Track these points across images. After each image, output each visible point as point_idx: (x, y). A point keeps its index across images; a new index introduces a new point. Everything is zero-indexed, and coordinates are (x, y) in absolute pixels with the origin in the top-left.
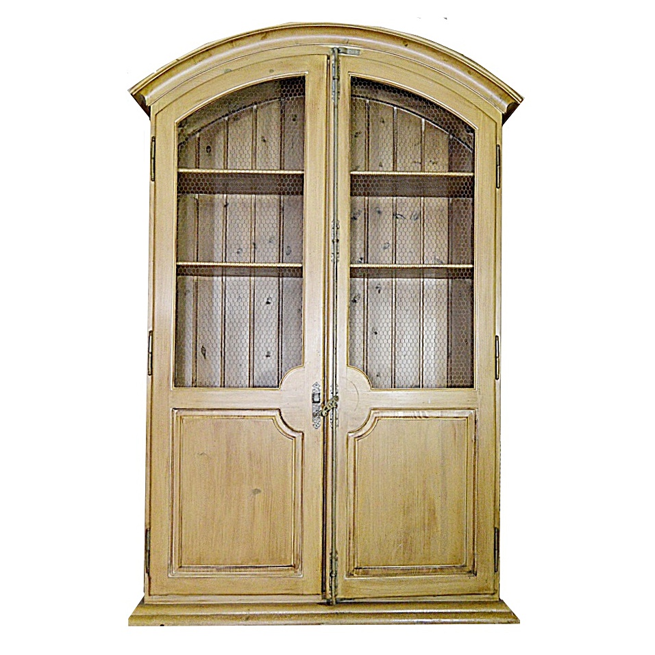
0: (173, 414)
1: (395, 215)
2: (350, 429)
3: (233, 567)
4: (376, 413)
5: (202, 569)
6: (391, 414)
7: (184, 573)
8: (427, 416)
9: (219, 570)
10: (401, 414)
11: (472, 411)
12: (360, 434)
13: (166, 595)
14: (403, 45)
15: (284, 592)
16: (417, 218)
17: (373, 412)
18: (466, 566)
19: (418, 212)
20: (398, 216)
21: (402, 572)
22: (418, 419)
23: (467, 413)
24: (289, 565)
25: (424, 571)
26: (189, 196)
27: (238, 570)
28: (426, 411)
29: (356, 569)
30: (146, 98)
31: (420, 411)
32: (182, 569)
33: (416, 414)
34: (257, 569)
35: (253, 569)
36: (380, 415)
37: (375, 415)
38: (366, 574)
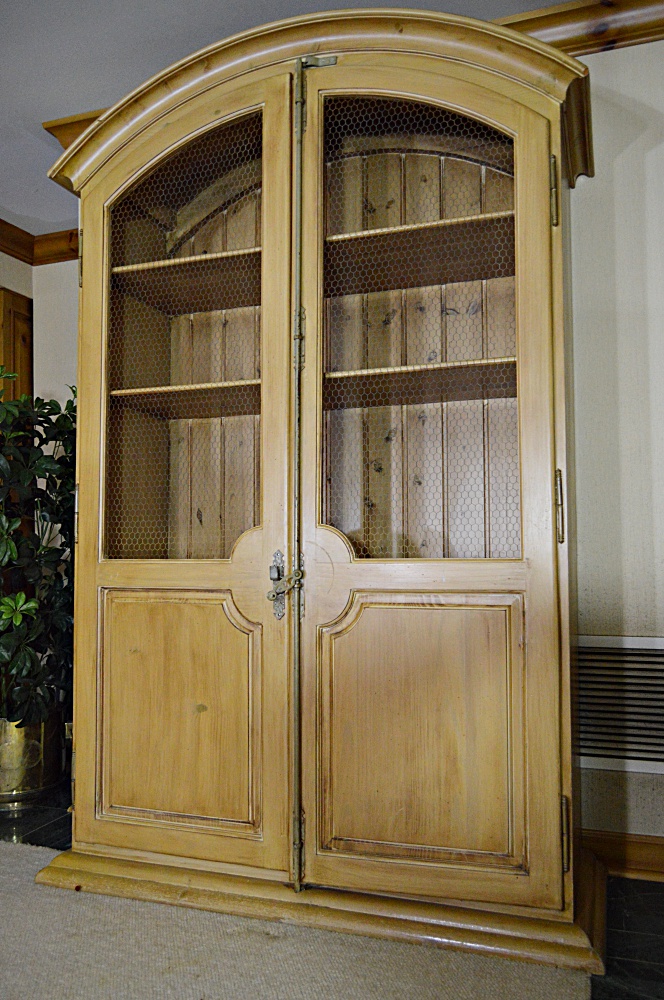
0: (103, 596)
1: (444, 311)
2: (321, 621)
3: (174, 815)
4: (363, 597)
5: (137, 814)
6: (386, 598)
7: (116, 816)
8: (443, 602)
9: (157, 816)
10: (401, 598)
11: (517, 596)
12: (339, 628)
13: (93, 843)
14: (397, 32)
15: (238, 861)
16: (476, 311)
17: (358, 595)
18: (512, 856)
19: (479, 301)
20: (449, 312)
21: (405, 853)
22: (428, 607)
23: (509, 600)
24: (246, 820)
25: (442, 856)
26: (182, 317)
27: (181, 819)
28: (440, 595)
29: (335, 839)
30: (72, 180)
31: (432, 595)
32: (113, 810)
33: (425, 599)
34: (205, 822)
35: (200, 821)
36: (370, 599)
37: (362, 601)
38: (349, 849)
